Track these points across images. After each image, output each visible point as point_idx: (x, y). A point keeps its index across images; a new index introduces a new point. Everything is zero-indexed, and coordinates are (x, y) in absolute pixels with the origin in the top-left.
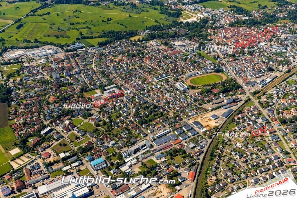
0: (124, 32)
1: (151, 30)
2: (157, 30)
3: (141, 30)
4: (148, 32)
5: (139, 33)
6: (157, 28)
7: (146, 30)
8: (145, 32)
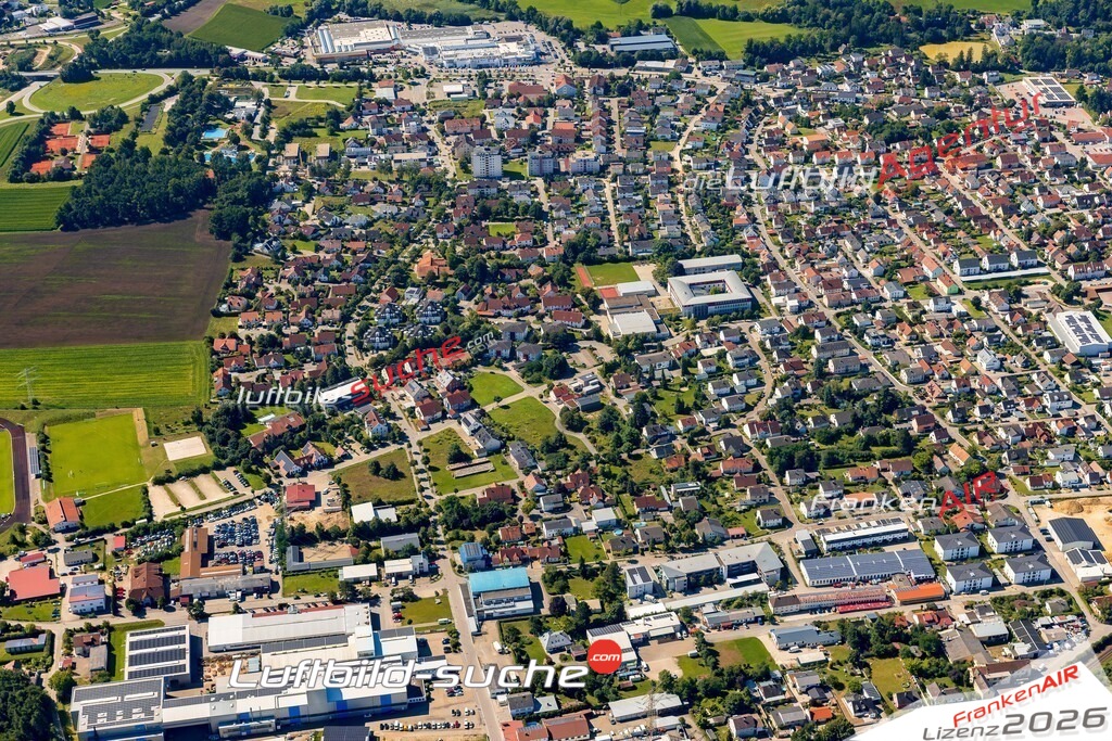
0: (906, 11)
1: (1056, 19)
2: (1087, 24)
4: (1037, 27)
7: (1029, 18)
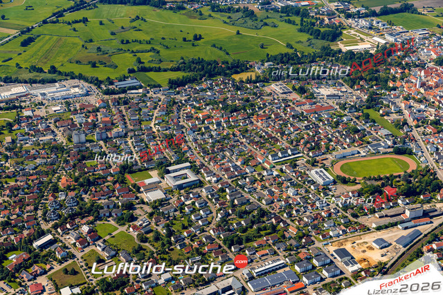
0: (223, 63)
1: (277, 62)
2: (287, 62)
3: (257, 61)
4: (271, 65)
5: (251, 66)
6: (289, 60)
7: (266, 62)
8: (263, 65)
